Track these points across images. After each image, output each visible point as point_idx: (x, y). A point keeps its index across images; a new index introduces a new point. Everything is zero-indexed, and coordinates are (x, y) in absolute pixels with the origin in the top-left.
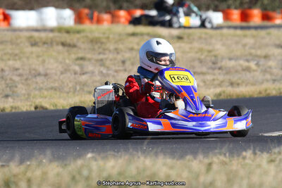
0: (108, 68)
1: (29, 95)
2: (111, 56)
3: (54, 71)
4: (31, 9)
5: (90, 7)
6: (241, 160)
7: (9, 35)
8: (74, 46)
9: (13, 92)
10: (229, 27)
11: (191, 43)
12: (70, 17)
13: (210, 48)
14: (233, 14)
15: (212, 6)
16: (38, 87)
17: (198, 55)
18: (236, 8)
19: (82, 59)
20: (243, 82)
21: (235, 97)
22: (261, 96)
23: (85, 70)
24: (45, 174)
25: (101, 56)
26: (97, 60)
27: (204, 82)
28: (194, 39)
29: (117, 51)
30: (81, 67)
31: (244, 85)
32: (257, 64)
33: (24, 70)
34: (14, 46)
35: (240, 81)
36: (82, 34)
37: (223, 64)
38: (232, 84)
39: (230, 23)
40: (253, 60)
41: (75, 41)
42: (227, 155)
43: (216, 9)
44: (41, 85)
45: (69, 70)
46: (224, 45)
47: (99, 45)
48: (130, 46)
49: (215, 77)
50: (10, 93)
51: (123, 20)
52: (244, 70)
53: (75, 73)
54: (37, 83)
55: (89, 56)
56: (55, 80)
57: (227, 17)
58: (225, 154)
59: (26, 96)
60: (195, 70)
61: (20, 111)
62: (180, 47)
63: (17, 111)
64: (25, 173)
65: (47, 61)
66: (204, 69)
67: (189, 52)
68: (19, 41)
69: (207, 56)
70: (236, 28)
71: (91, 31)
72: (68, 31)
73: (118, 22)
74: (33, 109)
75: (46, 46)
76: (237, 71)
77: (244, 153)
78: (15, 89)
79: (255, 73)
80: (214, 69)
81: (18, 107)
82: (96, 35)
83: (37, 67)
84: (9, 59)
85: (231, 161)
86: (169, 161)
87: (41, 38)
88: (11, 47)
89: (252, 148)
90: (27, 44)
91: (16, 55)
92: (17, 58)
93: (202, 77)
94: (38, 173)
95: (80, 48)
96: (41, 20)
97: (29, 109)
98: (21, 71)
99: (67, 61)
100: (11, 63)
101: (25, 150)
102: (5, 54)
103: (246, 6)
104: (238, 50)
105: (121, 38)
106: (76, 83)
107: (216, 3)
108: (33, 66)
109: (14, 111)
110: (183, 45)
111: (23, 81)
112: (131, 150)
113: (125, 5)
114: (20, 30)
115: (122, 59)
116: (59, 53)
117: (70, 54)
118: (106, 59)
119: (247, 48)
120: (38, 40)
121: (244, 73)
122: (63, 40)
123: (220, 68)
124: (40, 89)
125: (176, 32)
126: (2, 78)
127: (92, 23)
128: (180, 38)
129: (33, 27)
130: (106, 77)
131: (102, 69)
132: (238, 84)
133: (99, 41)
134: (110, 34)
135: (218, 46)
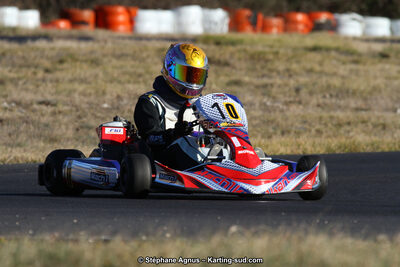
0: (274, 99)
2: (278, 81)
4: (166, 7)
5: (251, 7)
7: (130, 46)
8: (227, 64)
12: (223, 21)
19: (237, 83)
25: (266, 80)
26: (257, 87)
29: (289, 73)
34: (137, 63)
36: (239, 47)
41: (227, 56)
47: (263, 63)
48: (309, 66)
51: (301, 27)
55: (247, 79)
62: (382, 70)
67: (396, 78)
68: (144, 55)
71: (253, 43)
72: (218, 42)
73: (296, 30)
82: (260, 48)
84: (129, 82)
88: (132, 63)
90: (157, 60)
91: (140, 75)
92: (141, 79)
95: (234, 67)
96: (179, 24)
100: (131, 87)
101: (141, 219)
102: (124, 73)
105: (297, 54)
110: (387, 66)
112: (295, 224)
113: (305, 4)
114: (148, 38)
115: (296, 85)
117: (218, 76)
118: (272, 85)
122: (209, 55)
125: (379, 47)
126: (118, 108)
127: (255, 30)
128: (384, 56)
129: (167, 34)
130: (270, 112)
131: (265, 100)
133: (263, 58)
134: (281, 47)
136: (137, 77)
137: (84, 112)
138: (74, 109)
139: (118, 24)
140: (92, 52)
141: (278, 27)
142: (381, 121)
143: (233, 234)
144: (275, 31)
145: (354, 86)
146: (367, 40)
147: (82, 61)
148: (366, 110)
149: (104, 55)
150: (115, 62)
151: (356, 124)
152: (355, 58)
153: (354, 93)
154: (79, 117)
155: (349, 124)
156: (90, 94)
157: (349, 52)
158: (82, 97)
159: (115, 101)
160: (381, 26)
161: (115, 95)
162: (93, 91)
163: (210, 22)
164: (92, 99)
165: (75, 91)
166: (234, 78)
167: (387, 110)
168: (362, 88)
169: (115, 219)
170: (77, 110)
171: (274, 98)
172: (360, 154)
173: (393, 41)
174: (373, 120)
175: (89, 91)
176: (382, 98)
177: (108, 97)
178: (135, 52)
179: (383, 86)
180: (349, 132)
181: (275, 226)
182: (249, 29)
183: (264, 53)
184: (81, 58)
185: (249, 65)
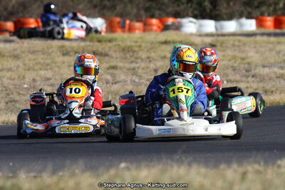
2: (143, 65)
5: (121, 15)
6: (275, 168)
7: (40, 45)
8: (106, 55)
10: (263, 34)
11: (224, 51)
12: (101, 26)
13: (243, 55)
14: (266, 21)
15: (246, 13)
17: (231, 63)
18: (269, 15)
19: (114, 68)
23: (118, 79)
24: (77, 184)
25: (133, 65)
26: (129, 69)
28: (227, 47)
29: (149, 59)
30: (113, 76)
31: (278, 92)
33: (55, 79)
34: (46, 57)
35: (274, 89)
36: (114, 43)
37: (257, 71)
38: (266, 92)
39: (263, 30)
41: (107, 49)
42: (262, 163)
43: (249, 17)
45: (101, 80)
46: (257, 52)
47: (131, 53)
48: (163, 54)
49: (249, 85)
51: (155, 28)
52: (278, 77)
53: (107, 83)
55: (121, 64)
57: (260, 24)
58: (259, 163)
60: (228, 78)
64: (57, 183)
66: (238, 77)
67: (223, 60)
68: (50, 51)
69: (240, 64)
70: (269, 35)
71: (123, 40)
72: (100, 40)
73: (151, 30)
76: (270, 79)
77: (279, 162)
80: (248, 77)
82: (129, 44)
84: (41, 69)
85: (265, 170)
86: (203, 170)
87: (72, 48)
88: (42, 56)
90: (59, 53)
91: (48, 65)
92: (48, 67)
94: (71, 183)
95: (112, 57)
98: (52, 81)
100: (42, 72)
102: (36, 64)
103: (279, 13)
104: (272, 58)
105: (153, 46)
106: (108, 92)
107: (249, 10)
108: (65, 76)
113: (157, 13)
115: (154, 67)
117: (102, 63)
118: (138, 68)
119: (281, 55)
120: (69, 49)
121: (277, 80)
122: (95, 49)
123: (253, 76)
125: (208, 40)
126: (34, 88)
127: (124, 31)
128: (213, 45)
130: (138, 86)
131: (134, 78)
132: (272, 92)
133: (132, 50)
134: (142, 42)
135: (251, 54)
136: (46, 66)
137: (11, 91)
138: (4, 89)
140: (15, 50)
141: (140, 29)
143: (123, 168)
144: (137, 32)
146: (200, 35)
147: (7, 57)
149: (23, 52)
150: (30, 56)
154: (8, 94)
156: (14, 79)
158: (9, 81)
159: (32, 83)
160: (209, 26)
161: (31, 79)
162: (16, 77)
164: (16, 82)
165: (4, 77)
166: (112, 64)
169: (40, 162)
170: (6, 90)
171: (140, 76)
173: (218, 35)
175: (13, 77)
177: (27, 80)
178: (43, 49)
182: (119, 30)
183: (131, 46)
184: (7, 54)
185: (122, 54)
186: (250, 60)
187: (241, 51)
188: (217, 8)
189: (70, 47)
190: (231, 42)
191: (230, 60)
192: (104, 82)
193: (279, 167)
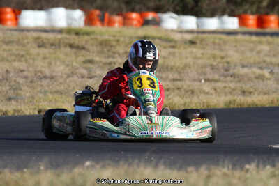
1: (33, 98)
3: (60, 74)
4: (41, 9)
5: (101, 8)
6: (243, 173)
7: (16, 35)
9: (18, 94)
10: (244, 33)
11: (204, 48)
12: (80, 18)
13: (222, 54)
14: (248, 19)
15: (228, 11)
16: (43, 90)
17: (211, 62)
18: (252, 14)
19: (91, 61)
20: (255, 90)
21: (246, 106)
22: (273, 105)
23: (93, 74)
26: (105, 64)
27: (215, 90)
28: (207, 45)
30: (89, 70)
31: (256, 93)
32: (271, 73)
33: (29, 71)
34: (20, 48)
35: (252, 90)
36: (92, 36)
37: (236, 71)
38: (244, 92)
39: (245, 29)
40: (267, 68)
41: (84, 43)
42: (230, 167)
43: (232, 14)
44: (47, 88)
45: (76, 74)
46: (237, 51)
47: (108, 47)
49: (227, 85)
50: (14, 95)
51: (135, 22)
52: (257, 78)
53: (82, 77)
54: (42, 86)
55: (97, 59)
56: (61, 83)
57: (242, 22)
58: (228, 167)
59: (31, 99)
60: (207, 77)
61: (23, 114)
62: (191, 53)
63: (19, 114)
65: (53, 64)
66: (216, 77)
67: (200, 58)
68: (25, 41)
69: (219, 63)
70: (251, 34)
71: (101, 34)
72: (77, 33)
73: (131, 24)
74: (36, 113)
75: (53, 47)
76: (249, 79)
77: (247, 166)
78: (20, 92)
79: (269, 81)
80: (225, 76)
81: (21, 110)
82: (106, 37)
83: (43, 69)
84: (15, 61)
85: (233, 174)
86: (168, 172)
87: (48, 39)
88: (17, 47)
89: (256, 160)
90: (34, 45)
91: (22, 56)
92: (23, 59)
93: (213, 84)
95: (88, 51)
96: (50, 20)
97: (32, 113)
98: (25, 73)
99: (74, 64)
100: (16, 64)
101: (23, 157)
102: (11, 55)
103: (262, 11)
104: (252, 57)
105: (132, 41)
107: (232, 7)
108: (39, 68)
109: (16, 114)
110: (194, 50)
111: (28, 84)
112: (130, 160)
113: (138, 7)
114: (28, 30)
116: (67, 55)
117: (77, 56)
118: (115, 63)
119: (262, 55)
120: (45, 41)
121: (256, 81)
122: (71, 42)
123: (231, 76)
124: (45, 93)
125: (189, 37)
126: (7, 79)
127: (103, 25)
128: (192, 43)
129: (42, 27)
132: (250, 93)
133: (109, 44)
134: (121, 36)
135: (231, 53)
136: (20, 57)
139: (7, 20)
141: (119, 23)
142: (191, 88)
143: (88, 167)
144: (117, 25)
145: (172, 64)
146: (181, 32)
148: (180, 80)
150: (4, 47)
151: (173, 91)
152: (173, 44)
153: (172, 69)
155: (168, 90)
157: (168, 40)
159: (5, 74)
160: (190, 22)
161: (5, 70)
163: (71, 19)
166: (89, 58)
167: (194, 80)
168: (177, 65)
169: (5, 157)
172: (176, 110)
173: (198, 32)
174: (185, 87)
176: (191, 72)
178: (19, 40)
179: (191, 64)
180: (168, 95)
181: (117, 162)
182: (98, 24)
183: (109, 41)
185: (99, 48)
186: (229, 59)
187: (221, 50)
188: (200, 4)
189: (46, 39)
190: (212, 40)
191: (209, 58)
192: (79, 76)
193: (247, 171)
